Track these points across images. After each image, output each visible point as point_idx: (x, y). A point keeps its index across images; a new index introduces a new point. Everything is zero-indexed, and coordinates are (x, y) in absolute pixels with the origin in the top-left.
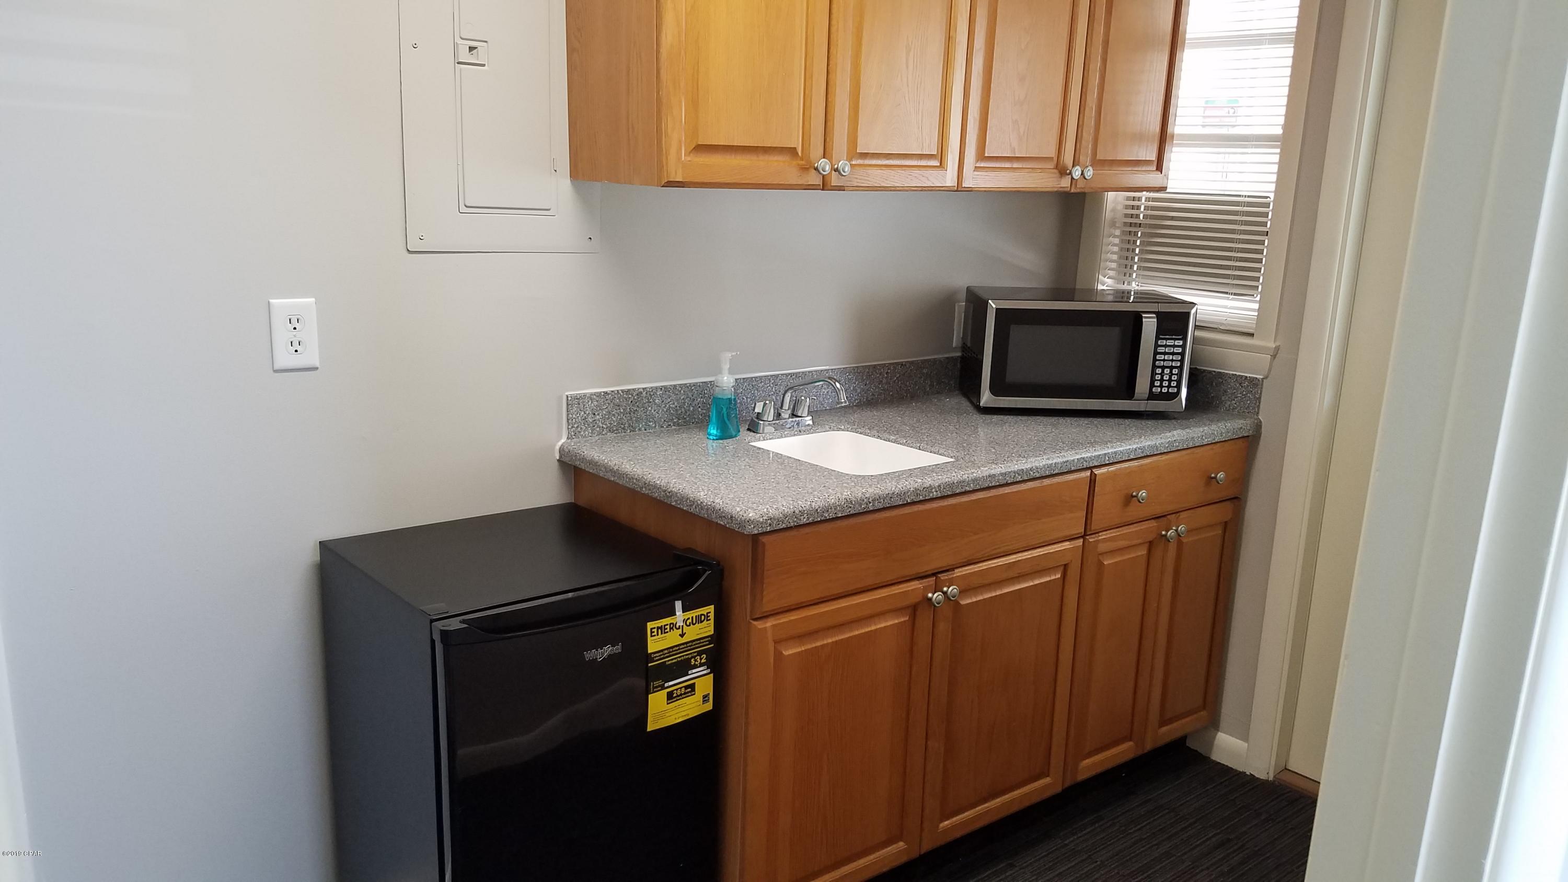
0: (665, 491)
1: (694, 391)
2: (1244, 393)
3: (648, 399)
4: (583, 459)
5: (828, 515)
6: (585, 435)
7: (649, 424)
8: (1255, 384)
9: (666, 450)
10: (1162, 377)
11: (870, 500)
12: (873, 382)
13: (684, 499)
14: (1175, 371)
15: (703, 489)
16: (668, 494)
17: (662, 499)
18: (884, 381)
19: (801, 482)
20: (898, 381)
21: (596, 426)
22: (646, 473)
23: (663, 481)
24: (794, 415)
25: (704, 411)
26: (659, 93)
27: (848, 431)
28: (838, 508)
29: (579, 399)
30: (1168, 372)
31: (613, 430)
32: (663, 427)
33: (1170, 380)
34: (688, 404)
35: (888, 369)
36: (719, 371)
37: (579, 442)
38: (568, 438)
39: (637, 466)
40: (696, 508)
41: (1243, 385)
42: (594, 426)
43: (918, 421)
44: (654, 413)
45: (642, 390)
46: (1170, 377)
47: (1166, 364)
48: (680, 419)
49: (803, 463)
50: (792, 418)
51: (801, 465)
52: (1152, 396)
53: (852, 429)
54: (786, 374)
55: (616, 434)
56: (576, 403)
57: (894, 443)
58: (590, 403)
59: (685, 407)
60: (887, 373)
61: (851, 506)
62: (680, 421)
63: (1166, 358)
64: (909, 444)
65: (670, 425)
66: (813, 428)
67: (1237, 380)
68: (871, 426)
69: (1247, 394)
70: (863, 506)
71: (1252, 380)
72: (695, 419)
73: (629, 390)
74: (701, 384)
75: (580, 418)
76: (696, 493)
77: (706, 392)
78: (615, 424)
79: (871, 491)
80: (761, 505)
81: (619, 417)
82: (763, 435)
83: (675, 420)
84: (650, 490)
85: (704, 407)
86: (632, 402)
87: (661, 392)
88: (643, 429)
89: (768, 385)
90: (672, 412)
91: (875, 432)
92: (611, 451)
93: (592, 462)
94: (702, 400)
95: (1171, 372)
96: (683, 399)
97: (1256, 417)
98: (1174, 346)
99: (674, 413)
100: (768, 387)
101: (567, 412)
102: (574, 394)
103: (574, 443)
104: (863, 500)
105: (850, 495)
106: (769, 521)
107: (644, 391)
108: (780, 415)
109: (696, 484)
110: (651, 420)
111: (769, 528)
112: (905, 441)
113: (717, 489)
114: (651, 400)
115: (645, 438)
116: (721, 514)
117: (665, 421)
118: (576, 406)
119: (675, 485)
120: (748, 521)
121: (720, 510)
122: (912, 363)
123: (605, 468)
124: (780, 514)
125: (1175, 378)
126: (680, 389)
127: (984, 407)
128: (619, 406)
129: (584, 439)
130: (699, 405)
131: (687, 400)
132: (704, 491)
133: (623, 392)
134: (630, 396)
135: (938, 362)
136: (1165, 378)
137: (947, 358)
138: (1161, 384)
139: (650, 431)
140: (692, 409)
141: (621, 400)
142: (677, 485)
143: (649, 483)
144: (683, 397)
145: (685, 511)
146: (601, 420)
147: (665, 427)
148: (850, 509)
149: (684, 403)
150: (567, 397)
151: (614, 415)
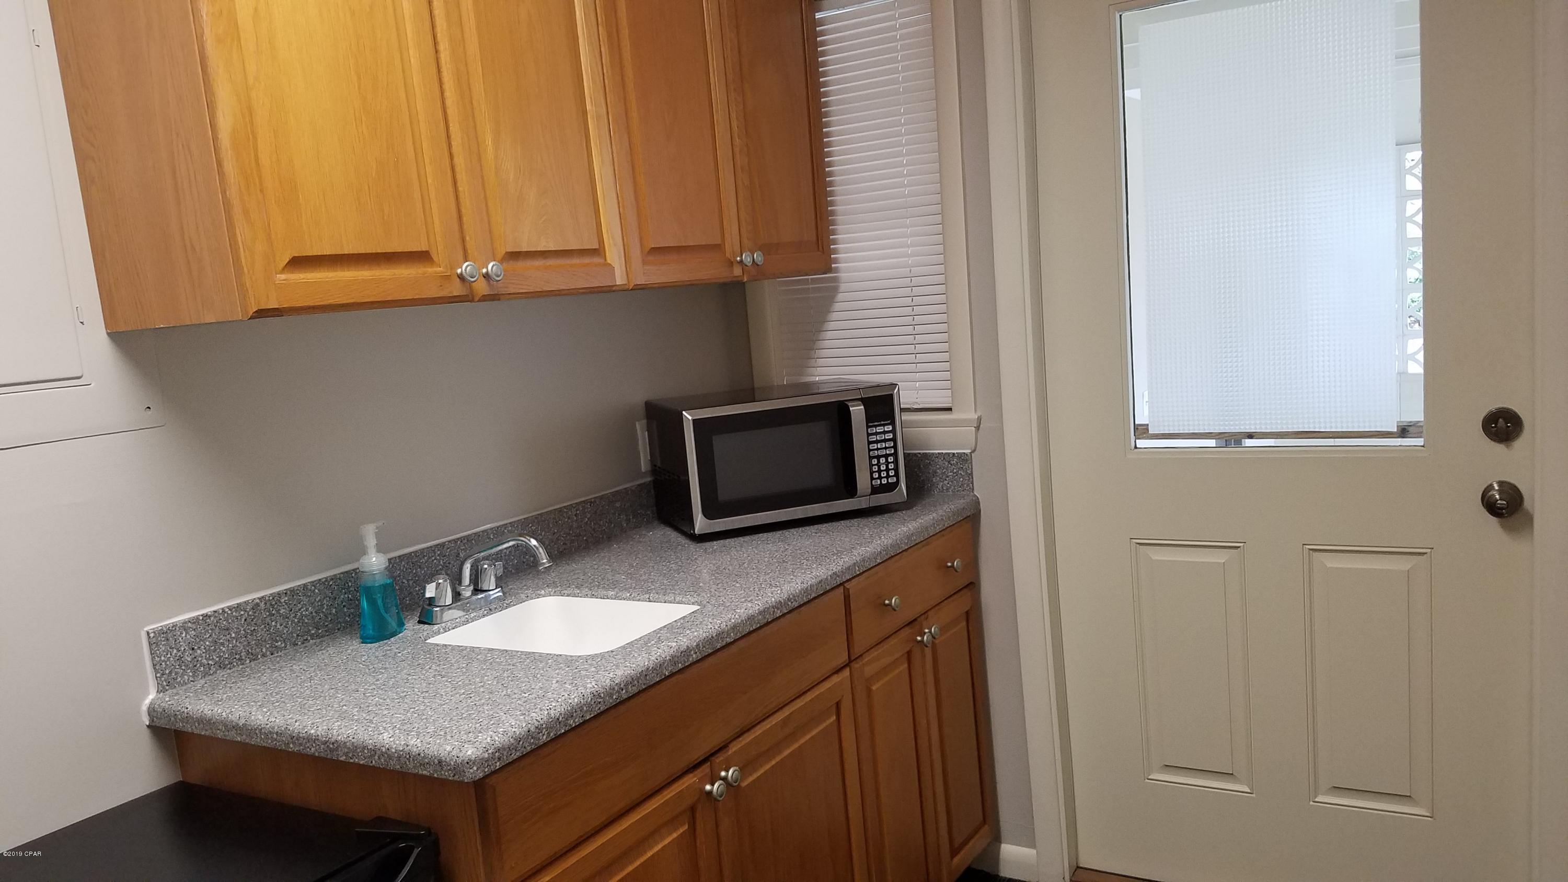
0: (326, 742)
1: (333, 586)
2: (955, 471)
3: (269, 611)
4: (188, 718)
5: (574, 721)
6: (184, 681)
7: (276, 644)
8: (964, 459)
9: (311, 679)
10: (879, 467)
11: (622, 686)
12: (562, 529)
13: (356, 749)
14: (891, 459)
15: (385, 728)
16: (331, 746)
17: (322, 755)
18: (575, 525)
19: (522, 682)
20: (591, 522)
21: (198, 665)
22: (290, 721)
23: (320, 729)
24: (477, 591)
25: (352, 610)
26: (225, 193)
27: (550, 596)
28: (585, 708)
29: (166, 632)
30: (884, 461)
31: (224, 664)
32: (297, 644)
33: (887, 470)
34: (327, 605)
35: (577, 510)
36: (363, 552)
37: (177, 694)
38: (158, 691)
39: (275, 713)
40: (379, 758)
41: (952, 462)
42: (195, 666)
43: (631, 566)
44: (281, 628)
45: (258, 601)
46: (887, 466)
47: (880, 453)
48: (319, 629)
49: (514, 653)
50: (476, 595)
51: (512, 657)
52: (875, 490)
53: (555, 592)
54: (454, 540)
55: (230, 669)
56: (163, 639)
57: (615, 599)
58: (184, 635)
59: (324, 610)
60: (576, 515)
61: (599, 700)
62: (320, 631)
63: (879, 447)
64: (634, 597)
65: (307, 640)
66: (506, 601)
67: (944, 458)
68: (578, 584)
69: (958, 471)
70: (614, 697)
71: (960, 456)
72: (340, 623)
73: (239, 605)
74: (342, 575)
75: (172, 659)
76: (376, 736)
77: (350, 584)
78: (227, 656)
79: (620, 672)
80: (480, 732)
81: (230, 645)
82: (443, 625)
83: (313, 632)
84: (301, 744)
85: (351, 604)
86: (245, 620)
87: (286, 599)
88: (268, 653)
89: (433, 558)
90: (306, 621)
91: (587, 590)
92: (229, 698)
93: (203, 721)
94: (346, 596)
95: (887, 460)
96: (320, 600)
97: (972, 494)
98: (885, 432)
99: (310, 621)
100: (433, 561)
101: (151, 654)
102: (157, 628)
103: (170, 697)
104: (614, 689)
105: (596, 686)
106: (497, 754)
107: (261, 602)
108: (459, 594)
109: (371, 722)
110: (277, 638)
111: (498, 764)
112: (628, 595)
113: (406, 723)
114: (273, 612)
115: (275, 666)
116: (421, 760)
117: (298, 635)
118: (163, 643)
119: (340, 731)
120: (468, 763)
121: (419, 755)
122: (601, 498)
123: (225, 725)
124: (511, 740)
125: (891, 466)
126: (313, 588)
127: (700, 535)
128: (227, 629)
129: (184, 688)
130: (344, 604)
131: (325, 602)
132: (388, 731)
133: (230, 610)
134: (242, 613)
135: (630, 492)
136: (882, 469)
137: (639, 485)
138: (880, 475)
139: (280, 654)
140: (334, 611)
141: (230, 621)
142: (343, 730)
143: (298, 735)
144: (319, 598)
145: (363, 765)
146: (204, 655)
147: (299, 643)
148: (599, 706)
149: (322, 605)
150: (148, 633)
151: (222, 644)
